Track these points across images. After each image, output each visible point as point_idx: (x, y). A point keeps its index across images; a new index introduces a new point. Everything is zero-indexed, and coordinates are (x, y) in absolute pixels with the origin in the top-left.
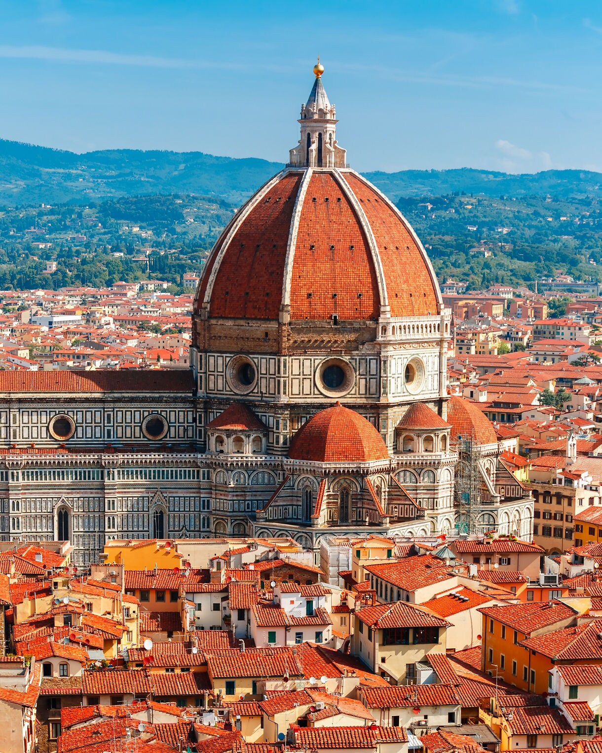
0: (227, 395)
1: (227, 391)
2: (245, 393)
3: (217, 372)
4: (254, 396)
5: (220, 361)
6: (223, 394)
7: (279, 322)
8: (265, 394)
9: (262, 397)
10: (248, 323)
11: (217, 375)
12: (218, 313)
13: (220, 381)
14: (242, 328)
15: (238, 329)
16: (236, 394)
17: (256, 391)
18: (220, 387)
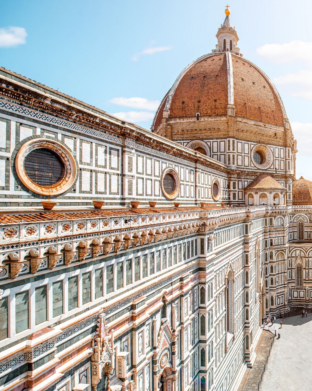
0: (252, 169)
1: (252, 167)
2: (265, 168)
3: (244, 153)
4: (271, 171)
5: (246, 146)
6: (249, 169)
7: (285, 128)
8: (278, 169)
9: (276, 171)
10: (265, 125)
11: (244, 156)
12: (241, 115)
13: (246, 159)
14: (260, 127)
15: (257, 128)
16: (259, 169)
17: (272, 167)
18: (246, 164)
